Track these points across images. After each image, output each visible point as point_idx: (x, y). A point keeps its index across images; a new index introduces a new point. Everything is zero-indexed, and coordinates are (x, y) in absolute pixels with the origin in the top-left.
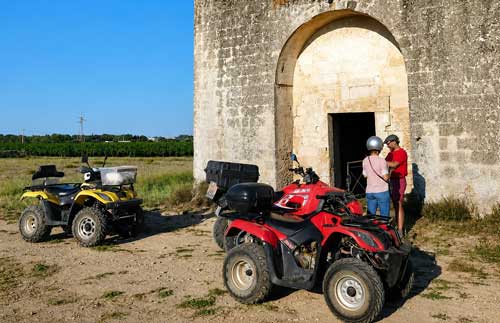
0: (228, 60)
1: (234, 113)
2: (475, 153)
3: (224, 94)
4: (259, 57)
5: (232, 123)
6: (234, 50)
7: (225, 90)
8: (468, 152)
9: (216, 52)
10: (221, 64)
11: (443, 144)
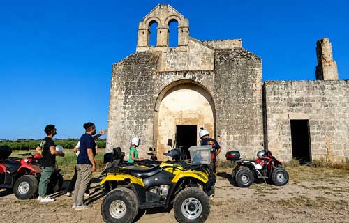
0: (129, 97)
1: (131, 123)
2: (239, 142)
3: (127, 113)
4: (146, 97)
5: (129, 128)
6: (133, 92)
7: (127, 112)
8: (237, 141)
9: (123, 92)
10: (126, 98)
11: (228, 138)
